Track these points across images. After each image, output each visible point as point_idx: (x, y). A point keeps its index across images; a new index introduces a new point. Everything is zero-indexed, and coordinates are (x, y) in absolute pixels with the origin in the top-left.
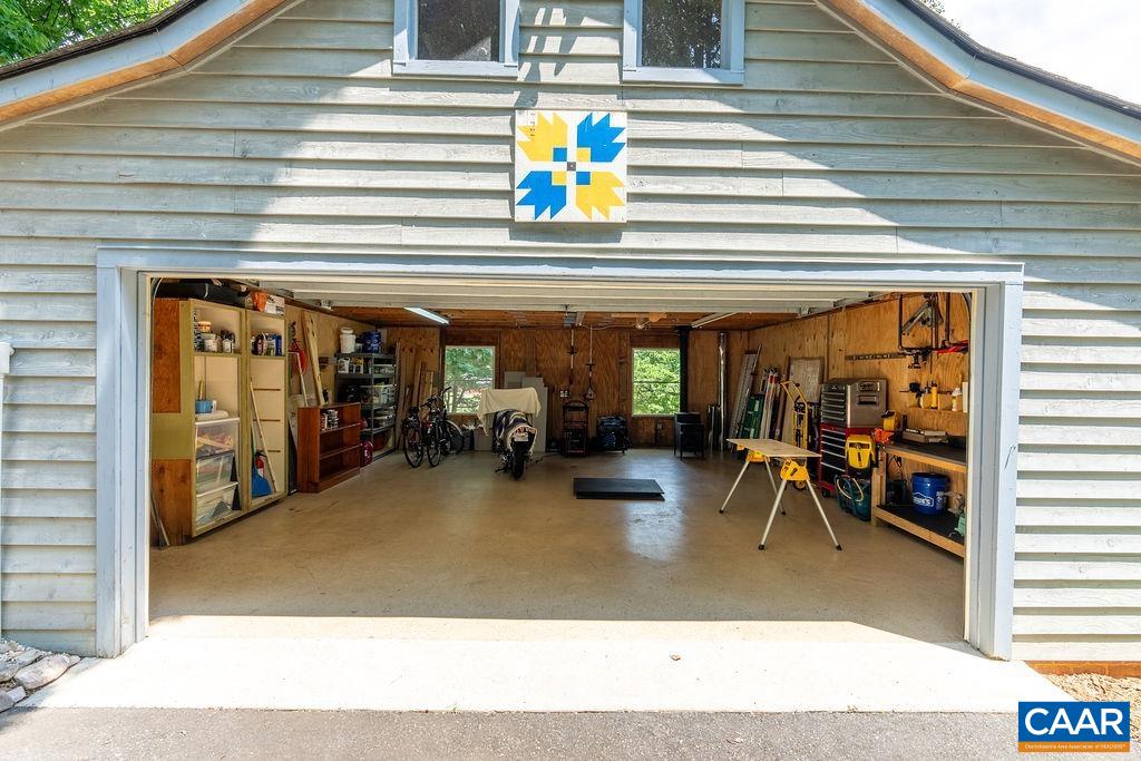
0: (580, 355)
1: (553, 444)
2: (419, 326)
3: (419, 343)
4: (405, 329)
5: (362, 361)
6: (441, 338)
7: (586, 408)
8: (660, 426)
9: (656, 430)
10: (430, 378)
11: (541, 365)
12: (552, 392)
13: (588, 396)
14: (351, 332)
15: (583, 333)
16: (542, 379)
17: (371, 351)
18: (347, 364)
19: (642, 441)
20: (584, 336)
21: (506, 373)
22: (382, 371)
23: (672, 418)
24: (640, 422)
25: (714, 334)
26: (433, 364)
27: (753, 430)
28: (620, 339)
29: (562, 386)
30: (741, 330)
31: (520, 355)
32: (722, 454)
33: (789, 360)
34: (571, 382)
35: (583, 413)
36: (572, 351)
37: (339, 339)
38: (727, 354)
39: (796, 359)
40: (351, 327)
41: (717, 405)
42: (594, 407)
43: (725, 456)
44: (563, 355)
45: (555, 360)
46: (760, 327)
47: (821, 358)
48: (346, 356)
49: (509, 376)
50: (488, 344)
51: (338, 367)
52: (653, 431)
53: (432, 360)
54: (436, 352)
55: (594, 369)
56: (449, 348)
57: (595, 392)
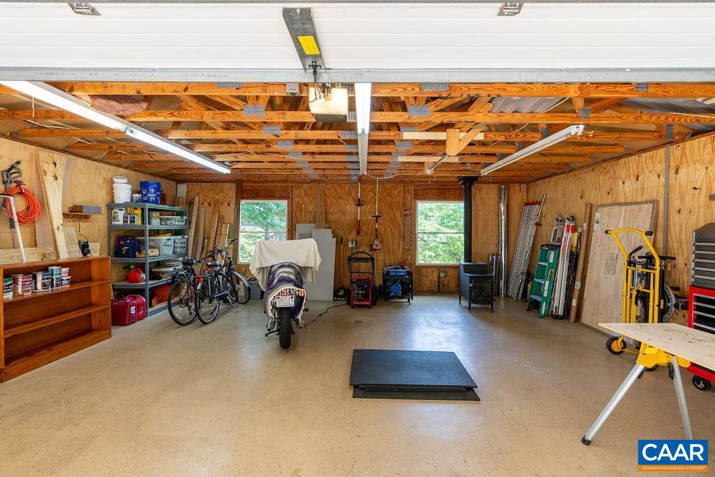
0: (367, 207)
1: (341, 293)
2: (216, 182)
3: (217, 197)
4: (204, 184)
5: (138, 212)
6: (237, 192)
7: (372, 259)
8: (442, 275)
9: (439, 278)
10: (226, 229)
11: (331, 218)
12: (340, 242)
13: (374, 247)
14: (126, 180)
15: (370, 187)
16: (330, 230)
17: (147, 201)
18: (121, 215)
19: (426, 288)
20: (371, 190)
21: (297, 225)
22: (169, 222)
23: (456, 267)
24: (424, 271)
25: (495, 187)
26: (230, 217)
27: (547, 282)
28: (405, 192)
29: (350, 237)
30: (520, 182)
31: (311, 208)
32: (502, 302)
33: (591, 209)
34: (358, 233)
35: (370, 264)
36: (359, 204)
37: (112, 189)
38: (508, 207)
39: (603, 206)
40: (126, 176)
41: (498, 255)
42: (380, 258)
43: (506, 304)
44: (351, 207)
45: (343, 213)
46: (549, 177)
47: (654, 202)
48: (120, 206)
49: (300, 228)
50: (281, 198)
51: (111, 218)
52: (436, 279)
53: (228, 212)
54: (232, 206)
55: (381, 220)
56: (243, 202)
57: (382, 242)
